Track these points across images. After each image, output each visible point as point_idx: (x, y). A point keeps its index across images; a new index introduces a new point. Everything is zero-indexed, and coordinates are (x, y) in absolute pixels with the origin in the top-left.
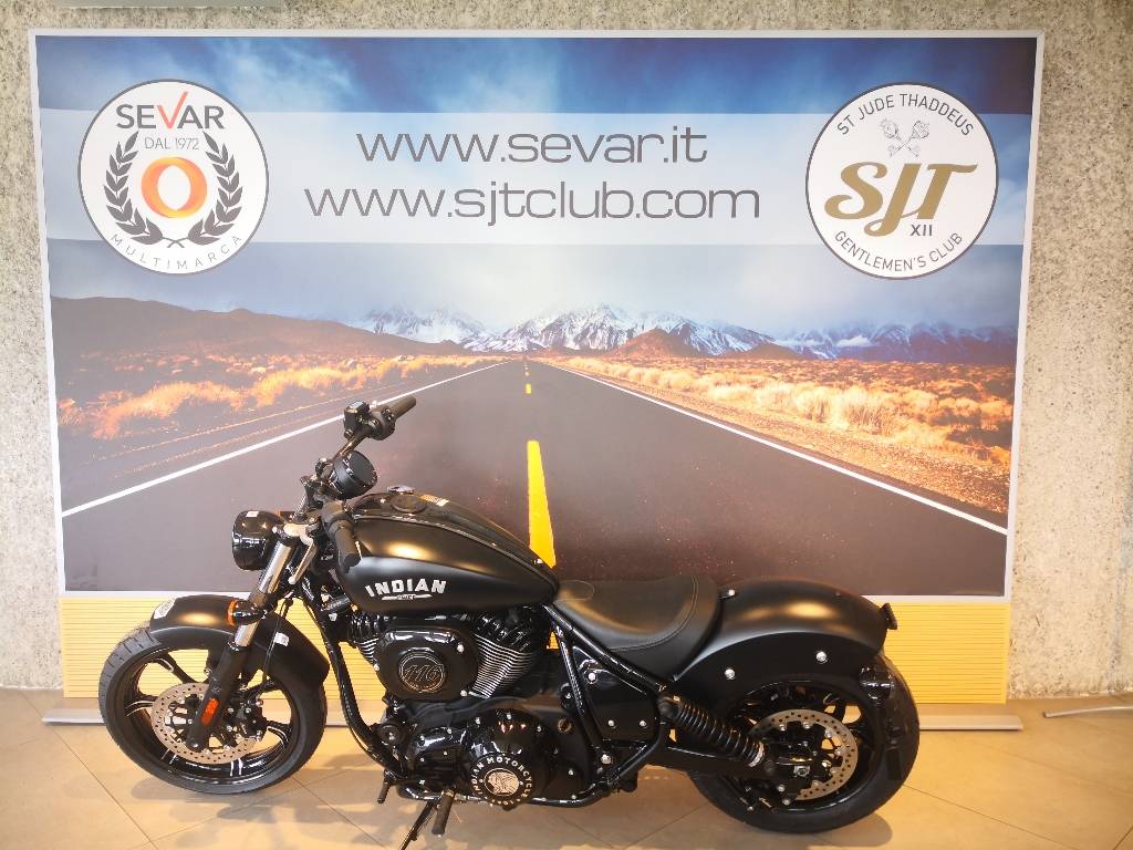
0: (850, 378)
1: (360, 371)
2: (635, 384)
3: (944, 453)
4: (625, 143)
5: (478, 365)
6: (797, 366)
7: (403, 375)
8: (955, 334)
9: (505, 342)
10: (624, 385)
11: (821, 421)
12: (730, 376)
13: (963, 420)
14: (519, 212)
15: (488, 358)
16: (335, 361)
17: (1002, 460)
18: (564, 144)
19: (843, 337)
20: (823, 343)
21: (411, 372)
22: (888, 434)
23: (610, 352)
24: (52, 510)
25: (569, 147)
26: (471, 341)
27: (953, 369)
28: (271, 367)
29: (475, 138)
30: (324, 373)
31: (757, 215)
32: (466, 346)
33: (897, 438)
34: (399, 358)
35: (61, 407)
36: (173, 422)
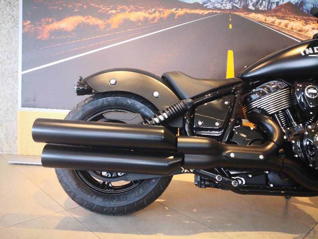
1: (157, 14)
2: (278, 27)
5: (209, 14)
7: (176, 17)
9: (222, 4)
10: (272, 27)
15: (213, 11)
16: (147, 9)
21: (179, 16)
23: (268, 12)
26: (207, 3)
28: (119, 11)
30: (141, 14)
32: (205, 5)
34: (175, 9)
35: (24, 24)
36: (73, 33)
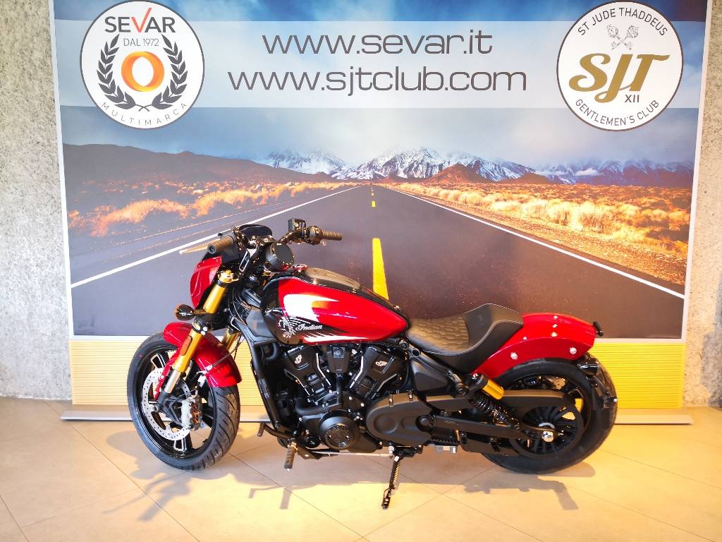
0: (584, 196)
1: (264, 192)
2: (443, 200)
3: (645, 245)
4: (439, 41)
5: (340, 188)
6: (551, 188)
7: (292, 195)
8: (653, 167)
9: (358, 173)
10: (436, 201)
11: (565, 225)
12: (506, 196)
13: (657, 224)
14: (368, 87)
15: (347, 184)
16: (248, 186)
17: (682, 250)
18: (399, 41)
19: (580, 170)
20: (567, 173)
21: (297, 193)
22: (608, 233)
23: (427, 180)
24: (64, 285)
25: (401, 44)
26: (337, 172)
27: (651, 190)
28: (207, 190)
29: (340, 37)
30: (240, 194)
31: (524, 89)
32: (333, 176)
33: (615, 236)
34: (290, 183)
35: (70, 216)
36: (143, 226)
